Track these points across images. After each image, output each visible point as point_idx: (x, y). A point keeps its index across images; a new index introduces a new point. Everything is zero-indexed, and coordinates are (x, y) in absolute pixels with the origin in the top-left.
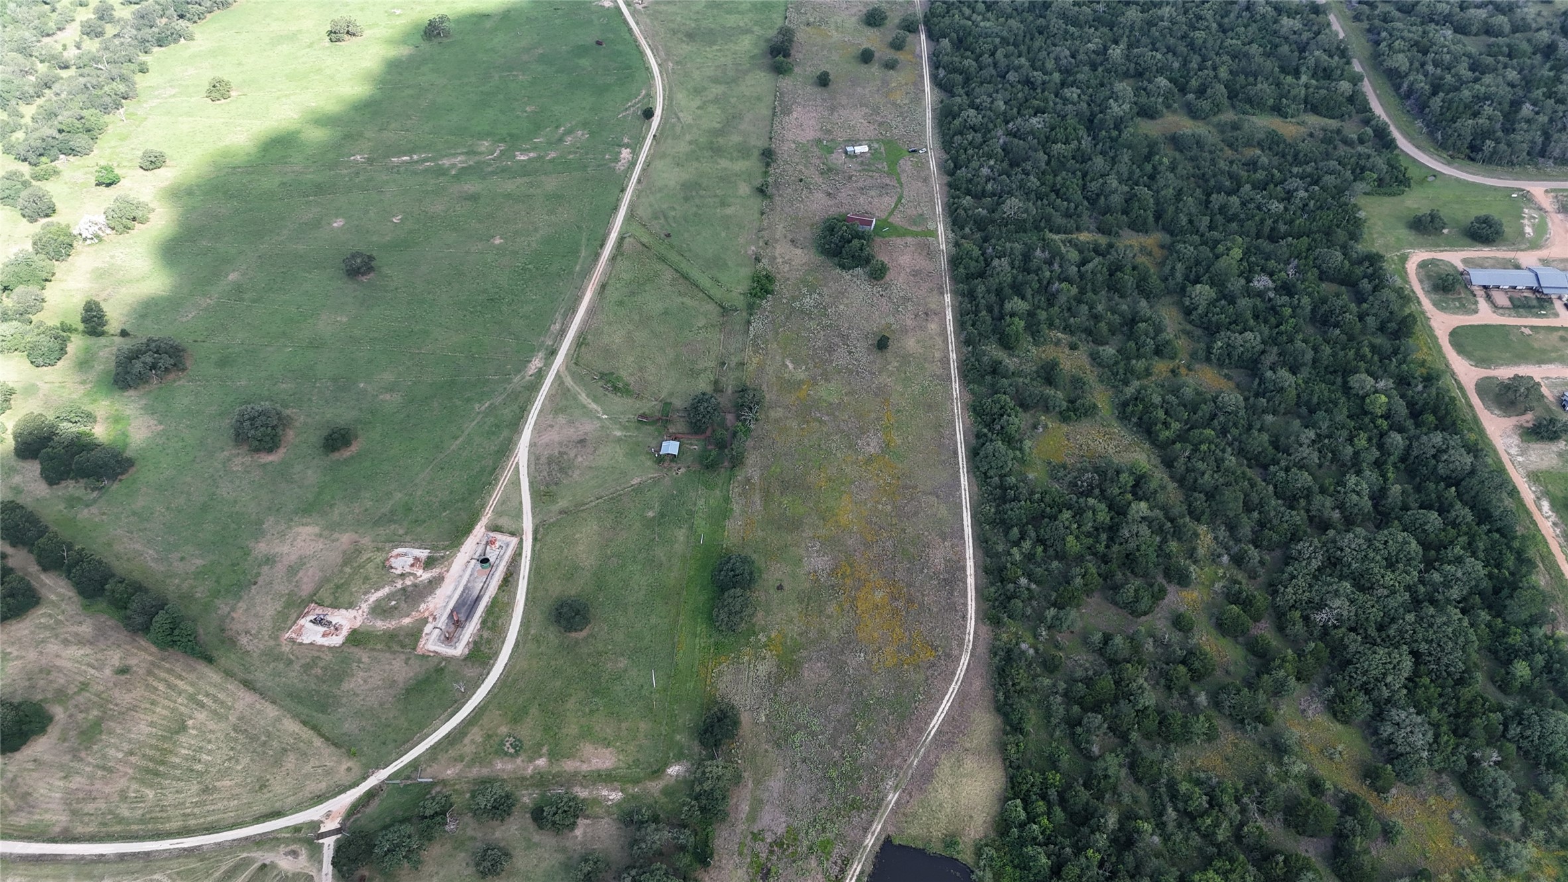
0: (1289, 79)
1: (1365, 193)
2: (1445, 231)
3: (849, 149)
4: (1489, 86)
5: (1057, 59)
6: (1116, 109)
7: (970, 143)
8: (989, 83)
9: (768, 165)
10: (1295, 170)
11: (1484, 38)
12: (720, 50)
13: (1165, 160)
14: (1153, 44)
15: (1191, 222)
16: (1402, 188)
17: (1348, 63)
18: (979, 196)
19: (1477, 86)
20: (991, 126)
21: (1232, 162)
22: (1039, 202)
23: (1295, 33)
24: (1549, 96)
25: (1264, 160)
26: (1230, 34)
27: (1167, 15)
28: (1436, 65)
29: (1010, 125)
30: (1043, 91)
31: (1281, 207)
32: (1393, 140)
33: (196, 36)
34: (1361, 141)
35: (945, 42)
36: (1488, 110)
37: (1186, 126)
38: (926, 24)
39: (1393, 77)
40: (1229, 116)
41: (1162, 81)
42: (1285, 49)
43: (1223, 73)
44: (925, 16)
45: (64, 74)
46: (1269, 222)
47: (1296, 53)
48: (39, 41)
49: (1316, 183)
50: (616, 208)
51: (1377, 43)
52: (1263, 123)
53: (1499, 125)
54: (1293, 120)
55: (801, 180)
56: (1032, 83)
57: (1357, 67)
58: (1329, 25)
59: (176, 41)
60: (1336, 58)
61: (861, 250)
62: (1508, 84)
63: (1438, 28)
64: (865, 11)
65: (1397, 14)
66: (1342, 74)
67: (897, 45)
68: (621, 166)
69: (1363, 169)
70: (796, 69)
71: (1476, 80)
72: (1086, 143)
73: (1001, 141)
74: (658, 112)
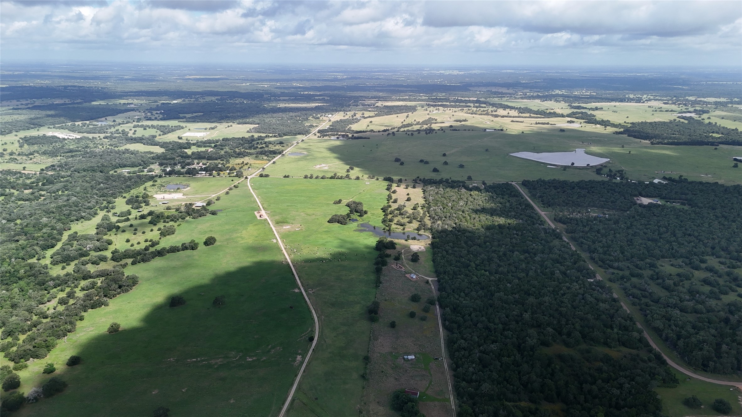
0: (609, 330)
1: (658, 386)
2: (702, 407)
3: (405, 357)
4: (703, 336)
5: (499, 318)
6: (531, 342)
7: (463, 356)
8: (470, 328)
9: (367, 364)
10: (621, 373)
11: (695, 314)
12: (345, 311)
13: (557, 366)
14: (543, 313)
15: (575, 398)
16: (675, 384)
17: (635, 324)
18: (469, 382)
19: (698, 336)
20: (472, 348)
21: (590, 369)
22: (499, 386)
23: (607, 310)
24: (734, 341)
25: (605, 368)
26: (577, 309)
27: (547, 301)
28: (676, 326)
29: (481, 348)
30: (495, 332)
31: (618, 391)
32: (665, 361)
33: (110, 304)
34: (650, 360)
35: (448, 309)
36: (706, 347)
37: (565, 351)
38: (438, 301)
39: (657, 331)
40: (584, 346)
41: (550, 329)
42: (604, 317)
43: (578, 326)
44: (438, 298)
45: (44, 321)
46: (614, 399)
47: (609, 319)
48: (38, 306)
49: (633, 380)
50: (292, 385)
51: (646, 316)
52: (601, 350)
53: (713, 355)
54: (614, 349)
55: (382, 372)
56: (489, 329)
57: (639, 326)
58: (622, 307)
59: (100, 306)
60: (628, 321)
61: (413, 408)
62: (712, 336)
63: (672, 309)
64: (411, 295)
65: (652, 303)
66: (633, 329)
67: (426, 310)
68: (296, 364)
69: (654, 374)
70: (380, 320)
71: (697, 333)
72: (518, 357)
73: (478, 355)
74: (316, 338)
